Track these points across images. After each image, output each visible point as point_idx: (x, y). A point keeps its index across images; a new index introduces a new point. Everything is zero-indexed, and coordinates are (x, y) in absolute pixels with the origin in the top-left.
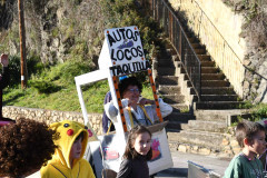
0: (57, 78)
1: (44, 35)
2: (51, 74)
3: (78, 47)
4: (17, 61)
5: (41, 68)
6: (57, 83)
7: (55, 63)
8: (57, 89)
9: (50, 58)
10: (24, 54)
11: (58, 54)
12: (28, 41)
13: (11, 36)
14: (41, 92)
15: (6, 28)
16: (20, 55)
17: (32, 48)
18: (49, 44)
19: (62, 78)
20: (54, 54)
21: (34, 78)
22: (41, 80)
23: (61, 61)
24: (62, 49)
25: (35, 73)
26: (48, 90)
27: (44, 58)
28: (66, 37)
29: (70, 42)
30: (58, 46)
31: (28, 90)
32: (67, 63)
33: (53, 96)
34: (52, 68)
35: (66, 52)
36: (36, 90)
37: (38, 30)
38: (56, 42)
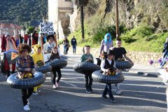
0: (134, 35)
1: (128, 14)
2: (131, 33)
3: (145, 18)
4: (114, 27)
5: (126, 30)
6: (134, 38)
7: (133, 28)
8: (134, 40)
9: (131, 25)
10: (118, 23)
11: (135, 23)
12: (120, 17)
13: (111, 16)
14: (126, 42)
15: (109, 12)
16: (116, 24)
17: (121, 20)
18: (130, 18)
19: (137, 35)
20: (132, 23)
21: (122, 36)
22: (126, 36)
23: (136, 26)
24: (137, 20)
25: (123, 32)
26: (130, 41)
27: (127, 26)
28: (139, 14)
29: (141, 16)
30: (135, 19)
32: (139, 27)
33: (132, 44)
34: (131, 30)
35: (139, 22)
36: (124, 41)
37: (124, 11)
38: (133, 17)
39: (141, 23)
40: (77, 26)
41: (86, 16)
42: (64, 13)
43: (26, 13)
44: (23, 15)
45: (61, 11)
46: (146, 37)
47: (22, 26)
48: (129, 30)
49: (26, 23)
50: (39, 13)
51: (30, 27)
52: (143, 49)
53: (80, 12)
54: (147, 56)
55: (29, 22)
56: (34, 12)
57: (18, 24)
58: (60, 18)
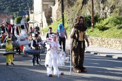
0: (107, 24)
1: (102, 6)
2: (104, 22)
3: (117, 9)
4: (90, 17)
5: (100, 20)
6: (107, 26)
7: (106, 18)
8: (107, 29)
9: (104, 15)
10: (93, 14)
11: (108, 13)
12: (95, 8)
13: (87, 7)
14: (100, 30)
15: (86, 4)
16: (91, 15)
17: (96, 11)
18: (103, 9)
19: (109, 24)
20: (106, 14)
21: (97, 24)
22: (100, 25)
23: (109, 16)
24: (109, 11)
25: (97, 22)
26: (103, 29)
27: (101, 16)
28: (111, 5)
29: (113, 8)
31: (94, 29)
32: (112, 17)
33: (105, 31)
34: (105, 20)
35: (111, 12)
36: (98, 29)
37: (99, 3)
38: (107, 8)
39: (113, 13)
40: (58, 16)
41: (66, 7)
42: (47, 5)
43: (14, 4)
44: (12, 6)
45: (44, 3)
46: (117, 26)
47: (11, 16)
48: (103, 19)
49: (14, 13)
50: (26, 5)
51: (18, 17)
52: (114, 36)
53: (60, 5)
54: (118, 42)
55: (17, 12)
56: (22, 4)
57: (7, 14)
58: (44, 10)
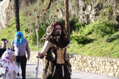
0: (90, 33)
1: (81, 3)
2: (86, 30)
3: (105, 10)
5: (78, 27)
6: (90, 37)
7: (88, 23)
8: (90, 41)
9: (85, 19)
10: (68, 17)
11: (91, 16)
12: (70, 8)
13: (58, 6)
14: (79, 43)
16: (65, 18)
17: (73, 12)
18: (84, 9)
19: (94, 33)
20: (88, 16)
21: (74, 34)
22: (79, 35)
23: (93, 21)
24: (93, 12)
25: (75, 30)
26: (84, 42)
27: (81, 20)
28: (96, 4)
29: (99, 7)
30: (91, 11)
32: (97, 22)
33: (87, 46)
34: (86, 26)
35: (96, 15)
36: (76, 42)
38: (89, 8)
39: (100, 16)
46: (106, 37)
48: (84, 26)
52: (102, 54)
54: (108, 63)
